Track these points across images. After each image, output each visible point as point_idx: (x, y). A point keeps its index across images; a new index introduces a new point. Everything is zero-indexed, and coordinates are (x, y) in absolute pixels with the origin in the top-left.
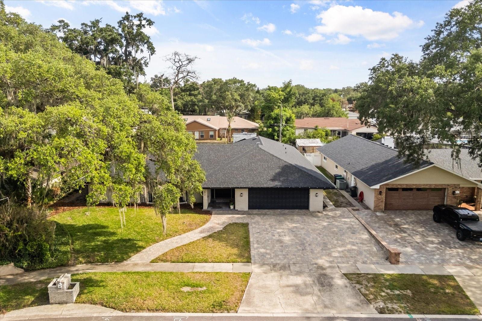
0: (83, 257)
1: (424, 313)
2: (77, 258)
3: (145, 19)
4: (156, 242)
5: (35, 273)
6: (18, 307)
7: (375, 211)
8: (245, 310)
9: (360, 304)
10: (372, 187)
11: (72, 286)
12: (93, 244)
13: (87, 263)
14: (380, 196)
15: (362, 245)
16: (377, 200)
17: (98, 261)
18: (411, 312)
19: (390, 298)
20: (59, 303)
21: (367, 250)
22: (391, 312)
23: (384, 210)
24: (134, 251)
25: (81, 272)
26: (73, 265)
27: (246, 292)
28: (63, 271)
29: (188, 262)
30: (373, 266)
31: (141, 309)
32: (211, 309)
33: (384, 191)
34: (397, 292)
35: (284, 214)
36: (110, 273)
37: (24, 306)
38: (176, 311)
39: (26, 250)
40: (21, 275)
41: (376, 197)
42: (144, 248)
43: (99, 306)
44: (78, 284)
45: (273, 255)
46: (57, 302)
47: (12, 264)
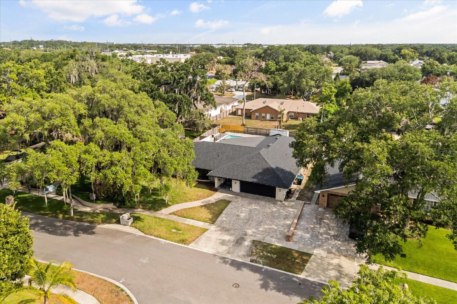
0: (142, 206)
4: (178, 203)
5: (121, 209)
6: (109, 223)
7: (320, 207)
8: (192, 246)
9: (246, 256)
11: (129, 219)
12: (149, 199)
13: (143, 208)
14: (323, 198)
16: (321, 200)
17: (147, 209)
18: (265, 265)
19: (262, 257)
20: (124, 225)
22: (256, 262)
23: (324, 207)
25: (138, 213)
26: (137, 209)
27: (199, 238)
29: (185, 217)
30: (274, 240)
31: (152, 235)
32: (178, 241)
33: (326, 195)
34: (269, 255)
35: (258, 199)
36: (149, 216)
37: (112, 223)
38: (165, 239)
39: (118, 198)
40: (115, 209)
42: (170, 206)
43: (137, 230)
44: (132, 218)
45: (228, 222)
47: (113, 203)
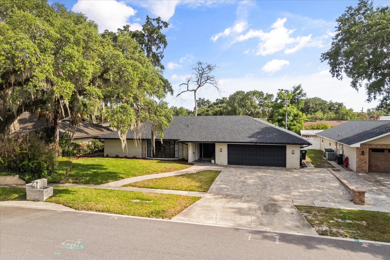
1: (375, 240)
2: (68, 180)
3: (162, 22)
7: (358, 172)
8: (178, 219)
9: (301, 226)
10: (352, 146)
12: (85, 172)
14: (362, 156)
15: (328, 190)
16: (359, 161)
18: (360, 238)
19: (338, 225)
20: (33, 201)
21: (332, 193)
22: (335, 235)
23: (367, 171)
24: (113, 179)
27: (188, 208)
28: (53, 185)
29: (152, 188)
30: (332, 204)
31: (90, 209)
32: (148, 214)
33: (367, 151)
34: (349, 221)
37: (8, 200)
38: (119, 213)
40: (22, 185)
41: (357, 157)
42: (123, 178)
43: (61, 205)
44: (51, 188)
45: (231, 189)
46: (32, 199)
47: (18, 176)
